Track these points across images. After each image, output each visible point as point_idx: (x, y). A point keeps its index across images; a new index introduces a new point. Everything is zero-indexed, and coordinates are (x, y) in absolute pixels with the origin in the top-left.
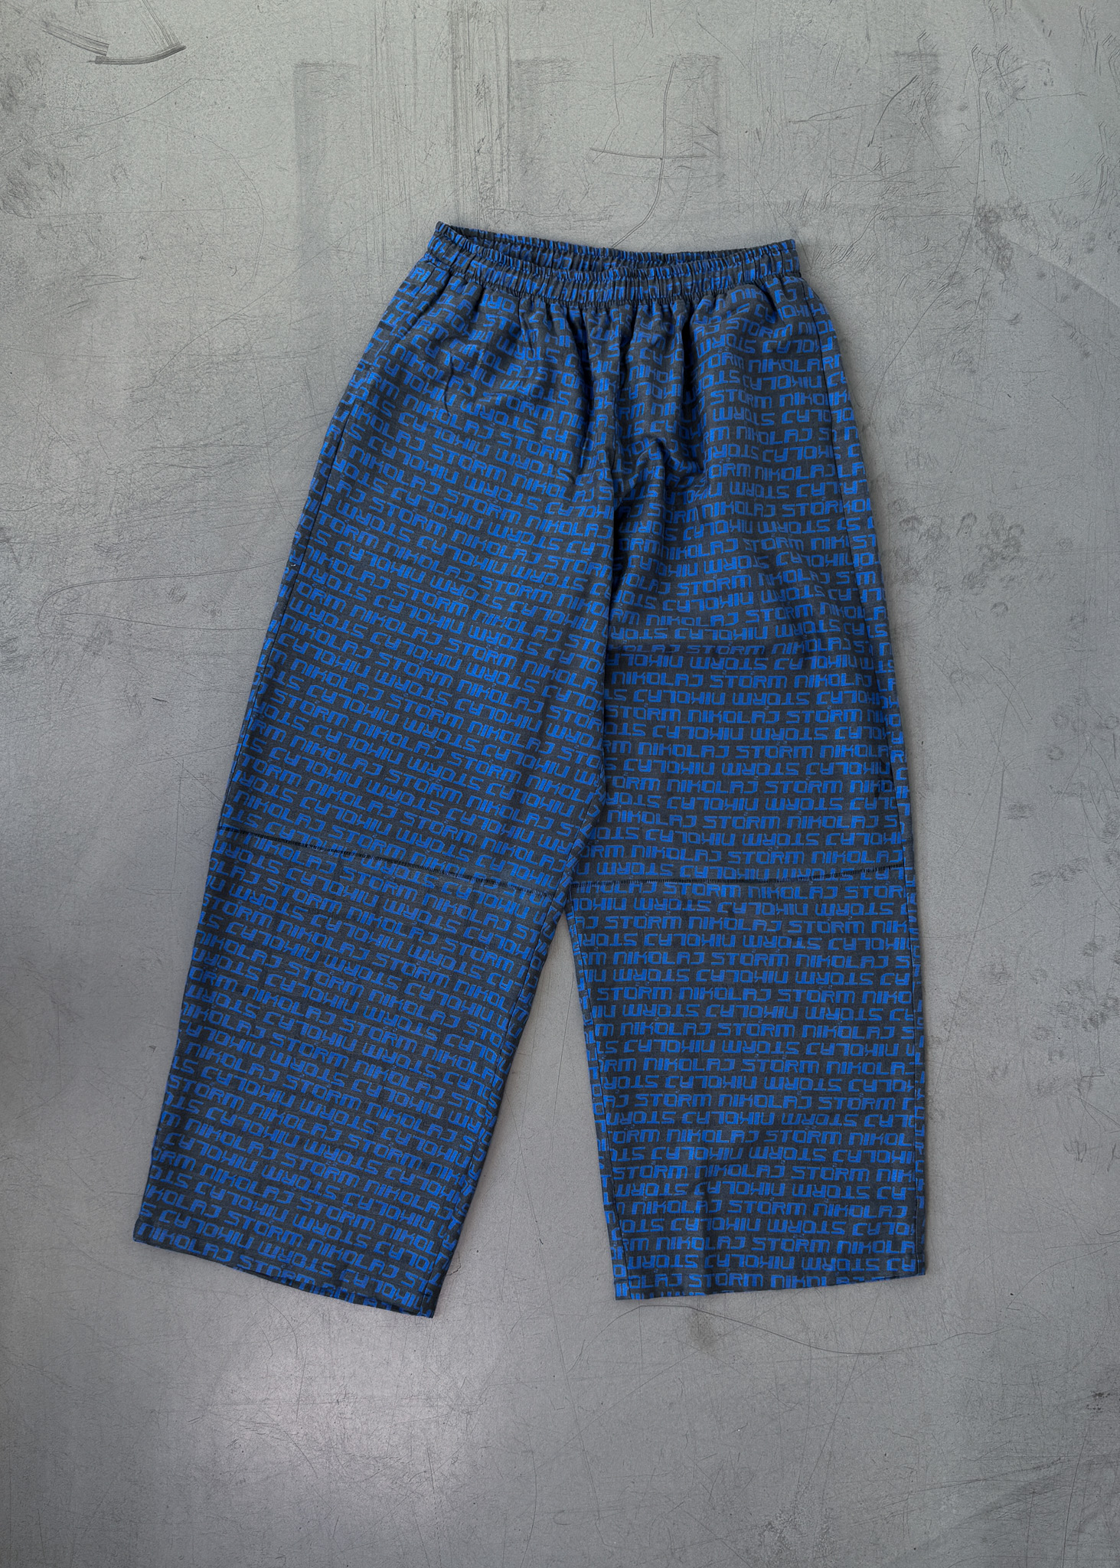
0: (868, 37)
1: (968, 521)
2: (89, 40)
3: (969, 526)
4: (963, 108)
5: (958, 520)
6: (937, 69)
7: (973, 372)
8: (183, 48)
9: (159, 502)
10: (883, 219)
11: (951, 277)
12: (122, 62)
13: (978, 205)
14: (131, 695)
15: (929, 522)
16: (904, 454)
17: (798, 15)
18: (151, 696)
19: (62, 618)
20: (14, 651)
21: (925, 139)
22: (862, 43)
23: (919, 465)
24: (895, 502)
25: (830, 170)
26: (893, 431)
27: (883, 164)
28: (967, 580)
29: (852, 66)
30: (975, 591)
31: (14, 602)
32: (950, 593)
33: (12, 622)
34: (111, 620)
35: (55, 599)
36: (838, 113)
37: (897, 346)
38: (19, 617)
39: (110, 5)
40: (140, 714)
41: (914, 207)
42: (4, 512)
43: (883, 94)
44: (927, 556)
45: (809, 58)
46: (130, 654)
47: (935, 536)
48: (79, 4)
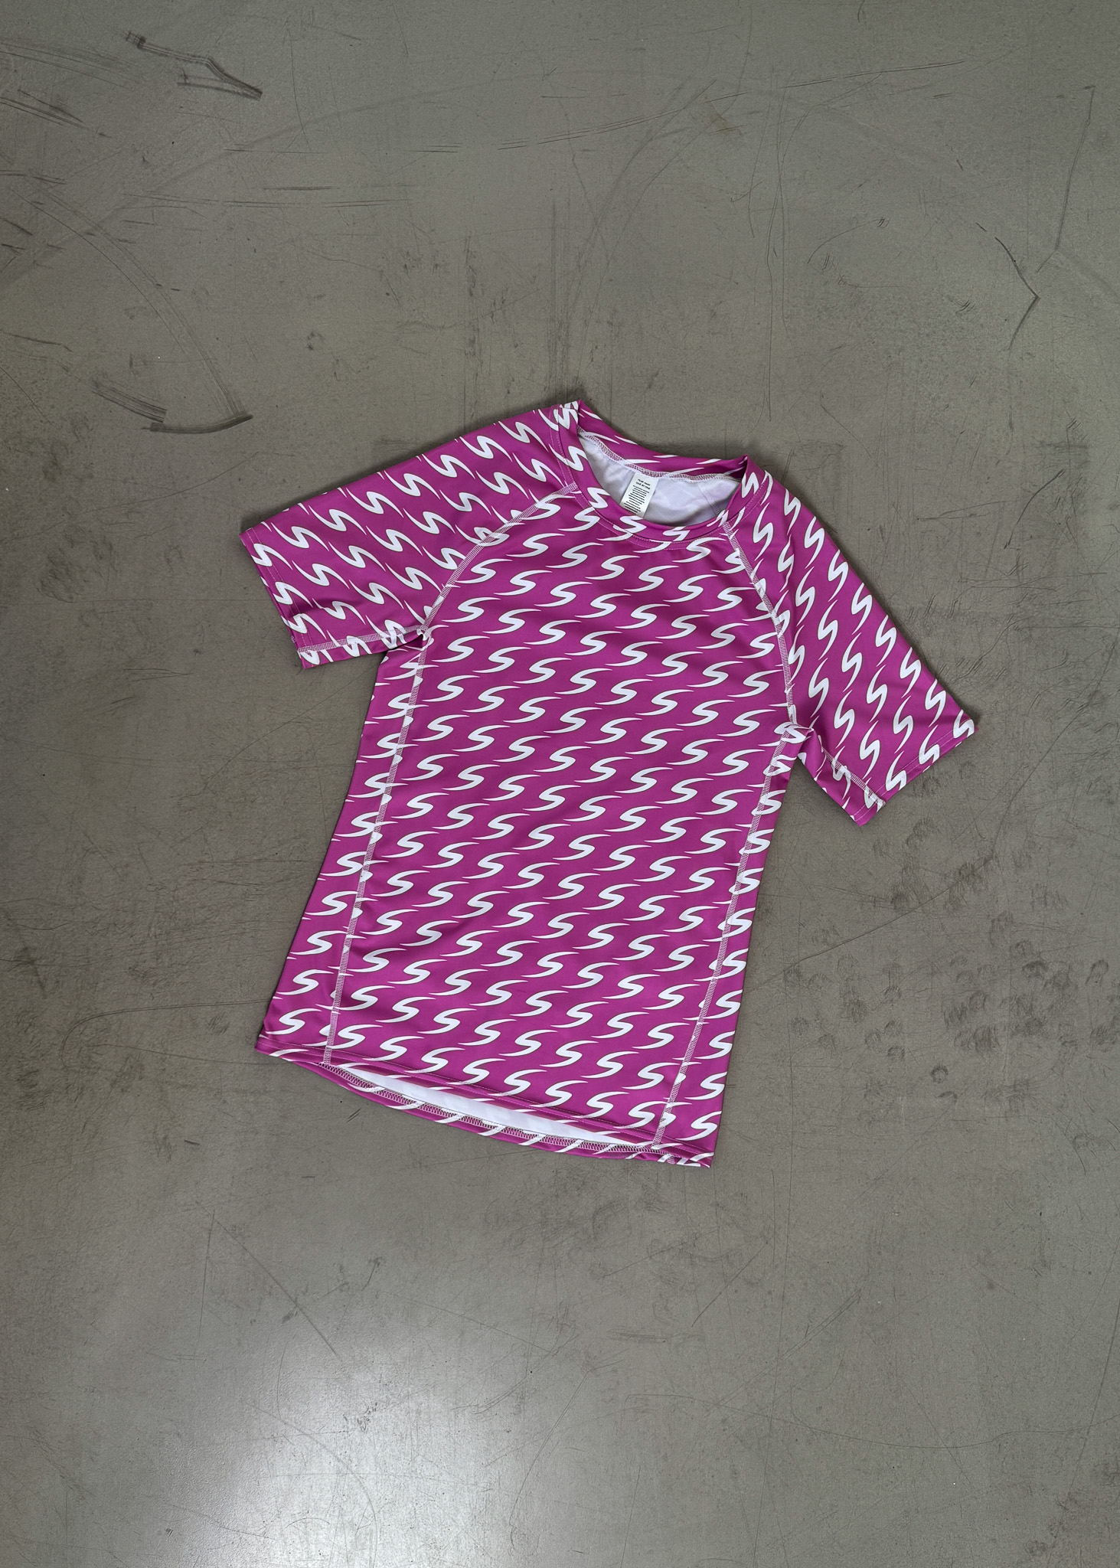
0: (1011, 425)
1: (1100, 969)
2: (144, 404)
3: (1099, 975)
4: (1113, 507)
5: (1087, 970)
6: (1086, 462)
7: (1111, 803)
8: (249, 418)
9: (204, 922)
10: (1017, 629)
11: (1092, 695)
12: (181, 431)
14: (161, 1136)
15: (1055, 968)
16: (1030, 892)
17: (934, 399)
18: (183, 1139)
19: (89, 1050)
20: (34, 1086)
21: (1069, 541)
22: (1003, 432)
23: (1046, 904)
24: (1018, 945)
25: (961, 574)
26: (1018, 866)
27: (1020, 568)
28: (1095, 1035)
29: (991, 458)
30: (1104, 1046)
31: (36, 1031)
32: (1076, 1048)
33: (33, 1054)
34: (143, 1053)
35: (82, 1029)
36: (973, 511)
37: (1026, 771)
38: (41, 1048)
39: (170, 364)
40: (170, 1158)
41: (1053, 617)
42: (30, 930)
43: (1025, 490)
44: (1052, 1006)
45: (943, 447)
46: (162, 1091)
47: (1062, 984)
48: (134, 364)
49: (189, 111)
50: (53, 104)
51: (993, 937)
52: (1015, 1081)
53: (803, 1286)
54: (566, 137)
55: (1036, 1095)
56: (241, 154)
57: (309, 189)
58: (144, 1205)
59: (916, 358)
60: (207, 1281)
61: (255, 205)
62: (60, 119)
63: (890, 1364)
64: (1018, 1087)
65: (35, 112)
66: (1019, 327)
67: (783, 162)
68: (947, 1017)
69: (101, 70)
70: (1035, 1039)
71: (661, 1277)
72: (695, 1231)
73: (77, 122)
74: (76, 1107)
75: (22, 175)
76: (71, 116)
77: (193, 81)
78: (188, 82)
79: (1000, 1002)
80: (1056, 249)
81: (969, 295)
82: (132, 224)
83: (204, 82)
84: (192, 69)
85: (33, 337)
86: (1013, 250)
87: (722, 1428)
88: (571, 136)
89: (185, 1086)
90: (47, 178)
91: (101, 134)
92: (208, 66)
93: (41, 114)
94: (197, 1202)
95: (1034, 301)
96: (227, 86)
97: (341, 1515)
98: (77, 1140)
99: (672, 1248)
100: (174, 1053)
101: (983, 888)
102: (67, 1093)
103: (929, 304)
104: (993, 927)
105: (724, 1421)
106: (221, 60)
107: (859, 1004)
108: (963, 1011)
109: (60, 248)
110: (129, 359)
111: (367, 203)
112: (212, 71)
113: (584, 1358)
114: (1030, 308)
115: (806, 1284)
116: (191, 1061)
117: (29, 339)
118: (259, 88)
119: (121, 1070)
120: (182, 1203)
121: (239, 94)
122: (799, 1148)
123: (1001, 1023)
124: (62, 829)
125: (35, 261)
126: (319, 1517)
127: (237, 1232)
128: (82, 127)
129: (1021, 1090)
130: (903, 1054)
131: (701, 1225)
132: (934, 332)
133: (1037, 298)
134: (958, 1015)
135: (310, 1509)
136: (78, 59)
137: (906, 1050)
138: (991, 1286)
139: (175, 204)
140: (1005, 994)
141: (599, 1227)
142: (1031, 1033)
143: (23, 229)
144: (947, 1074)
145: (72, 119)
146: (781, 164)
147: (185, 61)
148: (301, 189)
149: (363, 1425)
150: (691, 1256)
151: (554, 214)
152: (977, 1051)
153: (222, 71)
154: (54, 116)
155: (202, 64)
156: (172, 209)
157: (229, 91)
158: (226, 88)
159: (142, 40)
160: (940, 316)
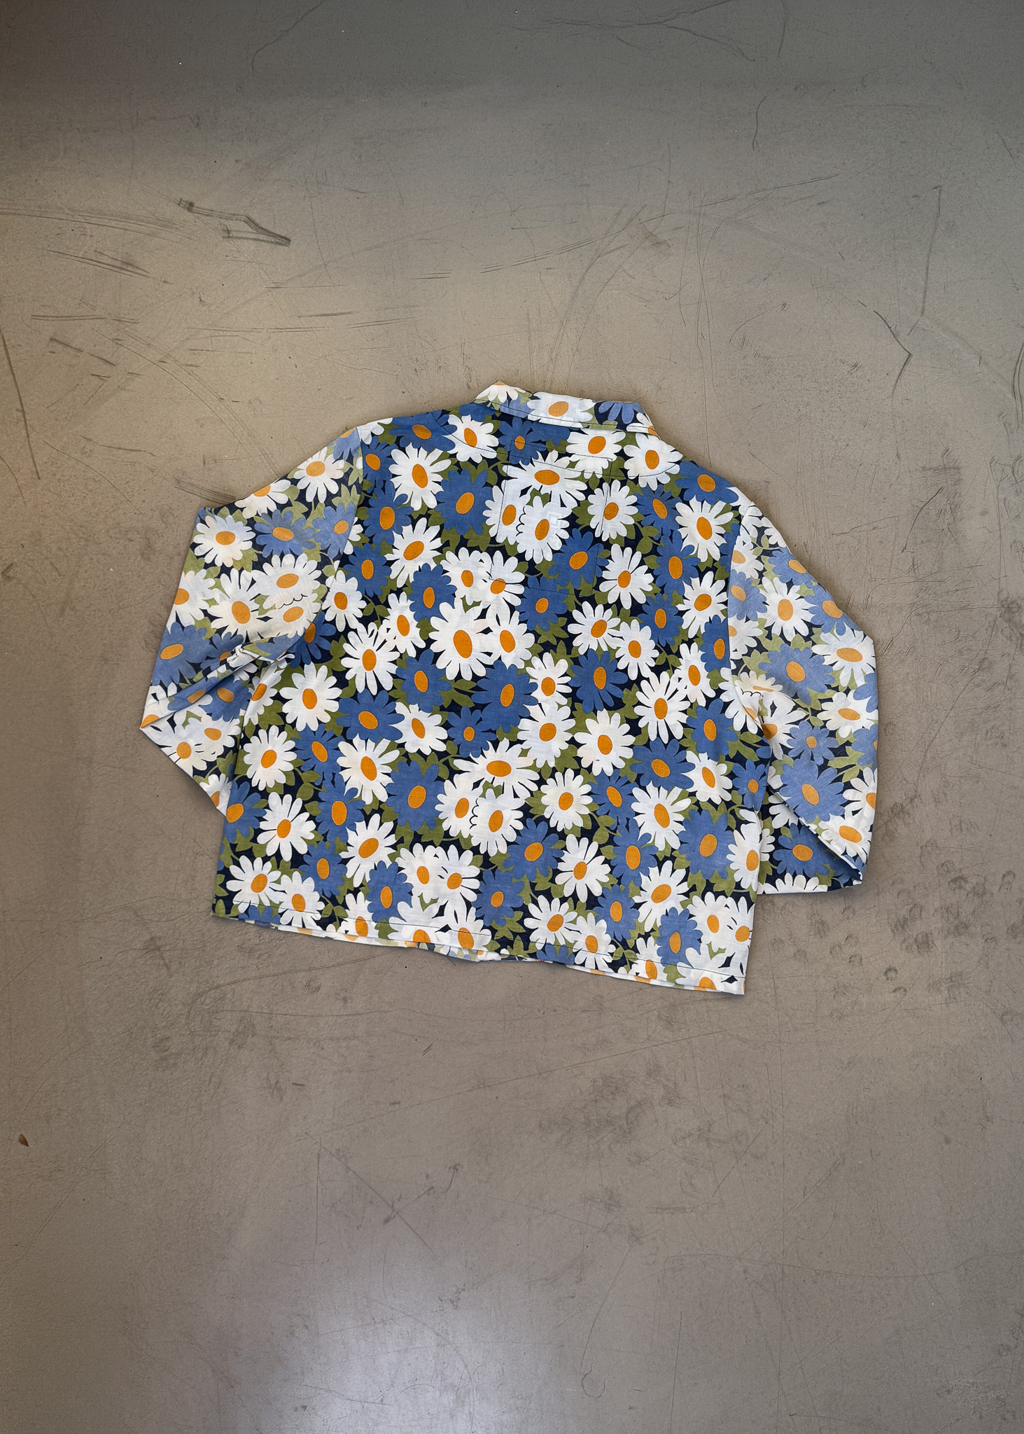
0: (898, 456)
1: (1008, 878)
2: (217, 494)
3: (1009, 883)
4: (984, 513)
5: (999, 880)
6: (960, 480)
7: (1005, 745)
10: (919, 615)
11: (981, 663)
13: (1002, 597)
14: (273, 1082)
15: (974, 881)
16: (949, 822)
17: (836, 441)
18: (291, 1082)
19: (210, 1016)
20: (167, 1050)
21: (952, 543)
22: (893, 461)
23: (962, 830)
24: (943, 864)
25: (871, 575)
26: (937, 801)
27: (916, 567)
28: (1010, 931)
29: (885, 482)
30: (1018, 940)
31: (165, 1005)
32: (996, 943)
33: (163, 1024)
34: (254, 1014)
35: (202, 1000)
36: (875, 525)
37: (936, 725)
38: (171, 1018)
39: (234, 461)
40: (282, 1098)
41: (945, 603)
42: (155, 923)
43: (914, 506)
44: (974, 911)
45: (847, 477)
46: (271, 1044)
47: (980, 893)
48: (207, 463)
49: (234, 259)
50: (123, 260)
51: (923, 860)
52: (951, 974)
53: (799, 1155)
54: (534, 259)
55: (968, 983)
56: (277, 290)
57: (335, 315)
58: (263, 1140)
59: (820, 410)
60: (320, 1197)
61: (293, 330)
62: (130, 271)
63: (874, 1211)
64: (954, 979)
65: (110, 267)
66: (898, 378)
67: (703, 265)
68: (893, 926)
69: (160, 231)
70: (963, 939)
71: (685, 1159)
72: (709, 1119)
73: (145, 273)
74: (202, 1064)
75: (103, 318)
76: (138, 268)
77: (235, 234)
78: (231, 235)
79: (933, 911)
80: (922, 316)
81: (857, 357)
82: (196, 352)
83: (244, 235)
84: (232, 225)
85: (123, 446)
86: (888, 320)
87: (744, 1277)
88: (536, 258)
89: (289, 1039)
90: (124, 320)
91: (164, 282)
92: (245, 222)
93: (115, 269)
94: (306, 1133)
95: (908, 358)
96: (262, 237)
97: (443, 1380)
98: (206, 1091)
99: (692, 1134)
100: (279, 1012)
101: (911, 821)
102: (194, 1053)
103: (826, 367)
104: (922, 852)
105: (745, 1272)
106: (255, 216)
107: (823, 923)
108: (905, 920)
109: (139, 375)
110: (202, 459)
111: (381, 323)
112: (250, 226)
113: (628, 1230)
114: (905, 364)
115: (801, 1154)
116: (293, 1018)
117: (120, 448)
118: (288, 237)
119: (237, 1031)
120: (295, 1135)
121: (272, 242)
122: (785, 1044)
123: (935, 928)
124: (176, 838)
125: (119, 386)
126: (426, 1383)
127: (341, 1154)
128: (148, 277)
129: (955, 981)
130: (861, 960)
131: (713, 1114)
132: (832, 388)
133: (910, 354)
134: (901, 925)
135: (418, 1377)
136: (140, 223)
137: (864, 957)
138: (947, 1141)
139: (229, 334)
140: (937, 905)
141: (632, 1123)
142: (960, 934)
143: (107, 361)
144: (897, 973)
145: (140, 271)
146: (702, 266)
147: (227, 219)
148: (328, 315)
149: (455, 1303)
150: (707, 1140)
151: (529, 320)
152: (919, 952)
153: (257, 225)
154: (126, 270)
155: (241, 220)
156: (227, 338)
157: (264, 241)
158: (261, 238)
159: (191, 204)
160: (835, 375)
